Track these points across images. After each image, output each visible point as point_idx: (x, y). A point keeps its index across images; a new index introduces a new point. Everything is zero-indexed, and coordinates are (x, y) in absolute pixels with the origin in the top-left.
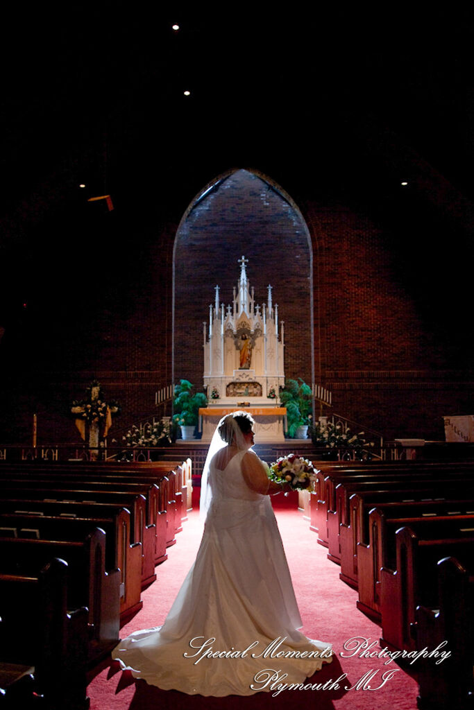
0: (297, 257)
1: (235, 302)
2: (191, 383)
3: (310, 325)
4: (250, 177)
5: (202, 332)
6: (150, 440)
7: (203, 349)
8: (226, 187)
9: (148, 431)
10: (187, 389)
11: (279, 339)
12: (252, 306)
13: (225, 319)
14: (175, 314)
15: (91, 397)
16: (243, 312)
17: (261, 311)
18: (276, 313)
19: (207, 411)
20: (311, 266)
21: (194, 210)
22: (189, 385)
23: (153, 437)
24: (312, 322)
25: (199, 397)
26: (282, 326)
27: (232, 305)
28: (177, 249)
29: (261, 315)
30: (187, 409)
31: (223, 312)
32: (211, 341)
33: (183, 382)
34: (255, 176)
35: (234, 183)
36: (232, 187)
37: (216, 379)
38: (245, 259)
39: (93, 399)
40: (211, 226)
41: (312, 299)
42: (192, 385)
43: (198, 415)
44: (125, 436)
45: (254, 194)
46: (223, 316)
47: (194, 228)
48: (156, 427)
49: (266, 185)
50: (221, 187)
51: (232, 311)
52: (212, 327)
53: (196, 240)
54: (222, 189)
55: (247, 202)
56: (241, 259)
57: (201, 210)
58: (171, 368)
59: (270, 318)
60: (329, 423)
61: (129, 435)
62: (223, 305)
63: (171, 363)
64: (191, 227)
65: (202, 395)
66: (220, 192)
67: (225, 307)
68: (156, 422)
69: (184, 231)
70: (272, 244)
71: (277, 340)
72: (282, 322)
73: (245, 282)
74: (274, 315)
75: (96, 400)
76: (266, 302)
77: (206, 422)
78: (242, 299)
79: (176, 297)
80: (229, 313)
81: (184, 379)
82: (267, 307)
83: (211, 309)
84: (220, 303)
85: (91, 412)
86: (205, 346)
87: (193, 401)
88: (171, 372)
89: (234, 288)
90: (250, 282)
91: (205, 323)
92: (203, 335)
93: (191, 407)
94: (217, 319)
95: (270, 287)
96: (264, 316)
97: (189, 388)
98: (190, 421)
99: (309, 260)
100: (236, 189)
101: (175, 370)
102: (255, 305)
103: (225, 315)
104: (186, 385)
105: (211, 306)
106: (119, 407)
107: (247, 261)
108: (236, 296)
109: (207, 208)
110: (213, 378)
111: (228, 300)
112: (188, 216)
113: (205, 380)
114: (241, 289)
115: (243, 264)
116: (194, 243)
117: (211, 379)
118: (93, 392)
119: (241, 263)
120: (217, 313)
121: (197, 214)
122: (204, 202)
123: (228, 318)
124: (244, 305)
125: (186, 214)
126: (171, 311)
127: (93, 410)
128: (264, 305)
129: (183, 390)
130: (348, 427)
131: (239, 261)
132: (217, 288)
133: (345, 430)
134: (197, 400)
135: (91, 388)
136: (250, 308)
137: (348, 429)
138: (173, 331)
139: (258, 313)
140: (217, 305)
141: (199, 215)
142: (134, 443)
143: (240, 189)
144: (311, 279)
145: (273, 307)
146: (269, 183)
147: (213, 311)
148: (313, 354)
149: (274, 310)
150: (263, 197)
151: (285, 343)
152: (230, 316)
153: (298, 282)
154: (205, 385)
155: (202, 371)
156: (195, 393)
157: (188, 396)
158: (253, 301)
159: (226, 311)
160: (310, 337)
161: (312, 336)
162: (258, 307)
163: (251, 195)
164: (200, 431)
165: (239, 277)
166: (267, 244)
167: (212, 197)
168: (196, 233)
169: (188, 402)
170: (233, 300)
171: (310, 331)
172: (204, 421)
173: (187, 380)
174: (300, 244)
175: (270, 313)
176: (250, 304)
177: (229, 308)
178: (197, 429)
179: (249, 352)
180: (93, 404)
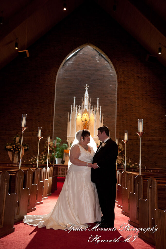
0: (111, 86)
1: (82, 104)
2: (61, 139)
3: (115, 116)
4: (92, 50)
5: (67, 117)
6: (41, 162)
7: (67, 125)
8: (81, 54)
9: (41, 158)
10: (59, 142)
11: (101, 122)
12: (90, 106)
13: (77, 111)
14: (55, 108)
15: (15, 142)
16: (86, 109)
17: (93, 108)
18: (100, 110)
19: (67, 151)
20: (117, 89)
21: (66, 63)
22: (60, 140)
23: (42, 160)
24: (116, 114)
25: (64, 145)
26: (103, 116)
27: (81, 106)
28: (57, 80)
29: (94, 110)
30: (59, 150)
31: (77, 108)
32: (71, 121)
33: (57, 138)
34: (94, 49)
35: (84, 52)
36: (83, 53)
37: (72, 138)
38: (88, 85)
39: (16, 142)
40: (73, 70)
41: (116, 104)
42: (61, 140)
43: (63, 153)
44: (30, 160)
45: (93, 57)
46: (77, 110)
47: (66, 71)
48: (44, 157)
49: (98, 54)
50: (79, 53)
51: (81, 108)
52: (72, 115)
53: (66, 76)
54: (79, 54)
55: (90, 60)
56: (86, 85)
57: (69, 63)
58: (52, 132)
59: (98, 112)
60: (122, 158)
61: (32, 160)
62: (77, 105)
63: (52, 129)
64: (64, 71)
65: (66, 145)
66: (78, 55)
67: (78, 106)
68: (44, 154)
69: (61, 72)
70: (100, 80)
71: (100, 122)
72: (103, 114)
73: (87, 96)
74: (99, 111)
75: (17, 143)
76: (96, 105)
77: (67, 156)
78: (85, 103)
79: (56, 101)
80: (80, 109)
81: (58, 137)
82: (96, 107)
83: (71, 107)
84: (76, 104)
85: (15, 148)
86: (68, 123)
87: (61, 147)
88: (52, 133)
89: (82, 98)
90: (89, 96)
91: (68, 113)
92: (68, 118)
93: (60, 150)
94: (74, 111)
95: (98, 99)
96: (95, 111)
97: (60, 141)
98: (60, 156)
99: (116, 87)
100: (85, 54)
101: (54, 133)
102: (91, 106)
103: (78, 110)
104: (59, 140)
105: (71, 106)
106: (28, 147)
107: (89, 86)
108: (83, 102)
109: (72, 62)
110: (71, 137)
111: (79, 103)
112: (63, 65)
113: (67, 138)
114: (85, 99)
115: (87, 87)
116: (65, 77)
117: (70, 138)
118: (16, 139)
119: (86, 87)
120: (74, 109)
121: (67, 65)
122: (70, 60)
123: (79, 111)
124: (86, 106)
125: (62, 64)
126: (54, 106)
127: (16, 147)
128: (95, 106)
129: (57, 142)
130: (130, 160)
131: (85, 86)
132: (75, 98)
133: (129, 162)
134: (63, 147)
135: (16, 138)
136: (89, 107)
137: (130, 161)
138: (54, 115)
139: (92, 109)
140: (74, 105)
141: (68, 65)
142: (33, 163)
143: (87, 54)
144: (116, 95)
145: (99, 107)
146: (100, 52)
147: (72, 108)
148: (116, 128)
149: (100, 109)
150: (97, 59)
151: (104, 123)
152: (80, 110)
153: (111, 97)
154: (67, 141)
155: (66, 134)
156: (63, 144)
157: (59, 145)
158: (90, 104)
159: (78, 108)
160: (115, 121)
161: (116, 120)
162: (92, 107)
163: (91, 58)
164: (64, 160)
165: (84, 93)
166: (97, 80)
167: (74, 58)
168: (67, 73)
169: (59, 147)
170: (81, 103)
171: (115, 118)
172: (66, 156)
173: (60, 138)
174: (112, 80)
175: (98, 110)
176: (89, 106)
177: (80, 107)
178: (63, 159)
179: (87, 127)
180: (16, 145)
